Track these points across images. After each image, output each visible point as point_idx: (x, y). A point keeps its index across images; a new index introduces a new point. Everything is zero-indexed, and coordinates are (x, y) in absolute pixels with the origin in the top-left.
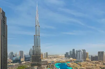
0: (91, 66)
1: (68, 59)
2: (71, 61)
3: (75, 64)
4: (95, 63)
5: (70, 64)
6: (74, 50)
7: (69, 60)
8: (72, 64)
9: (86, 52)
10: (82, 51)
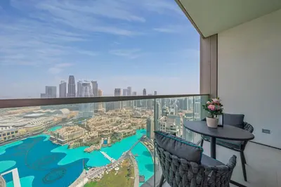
0: (106, 125)
1: (54, 113)
2: (64, 120)
3: (76, 127)
4: (112, 115)
5: (62, 131)
6: (72, 79)
7: (56, 118)
8: (67, 130)
9: (99, 88)
10: (91, 85)
